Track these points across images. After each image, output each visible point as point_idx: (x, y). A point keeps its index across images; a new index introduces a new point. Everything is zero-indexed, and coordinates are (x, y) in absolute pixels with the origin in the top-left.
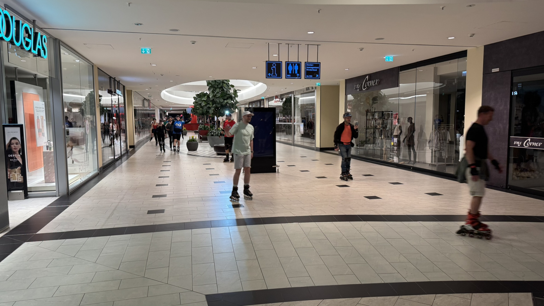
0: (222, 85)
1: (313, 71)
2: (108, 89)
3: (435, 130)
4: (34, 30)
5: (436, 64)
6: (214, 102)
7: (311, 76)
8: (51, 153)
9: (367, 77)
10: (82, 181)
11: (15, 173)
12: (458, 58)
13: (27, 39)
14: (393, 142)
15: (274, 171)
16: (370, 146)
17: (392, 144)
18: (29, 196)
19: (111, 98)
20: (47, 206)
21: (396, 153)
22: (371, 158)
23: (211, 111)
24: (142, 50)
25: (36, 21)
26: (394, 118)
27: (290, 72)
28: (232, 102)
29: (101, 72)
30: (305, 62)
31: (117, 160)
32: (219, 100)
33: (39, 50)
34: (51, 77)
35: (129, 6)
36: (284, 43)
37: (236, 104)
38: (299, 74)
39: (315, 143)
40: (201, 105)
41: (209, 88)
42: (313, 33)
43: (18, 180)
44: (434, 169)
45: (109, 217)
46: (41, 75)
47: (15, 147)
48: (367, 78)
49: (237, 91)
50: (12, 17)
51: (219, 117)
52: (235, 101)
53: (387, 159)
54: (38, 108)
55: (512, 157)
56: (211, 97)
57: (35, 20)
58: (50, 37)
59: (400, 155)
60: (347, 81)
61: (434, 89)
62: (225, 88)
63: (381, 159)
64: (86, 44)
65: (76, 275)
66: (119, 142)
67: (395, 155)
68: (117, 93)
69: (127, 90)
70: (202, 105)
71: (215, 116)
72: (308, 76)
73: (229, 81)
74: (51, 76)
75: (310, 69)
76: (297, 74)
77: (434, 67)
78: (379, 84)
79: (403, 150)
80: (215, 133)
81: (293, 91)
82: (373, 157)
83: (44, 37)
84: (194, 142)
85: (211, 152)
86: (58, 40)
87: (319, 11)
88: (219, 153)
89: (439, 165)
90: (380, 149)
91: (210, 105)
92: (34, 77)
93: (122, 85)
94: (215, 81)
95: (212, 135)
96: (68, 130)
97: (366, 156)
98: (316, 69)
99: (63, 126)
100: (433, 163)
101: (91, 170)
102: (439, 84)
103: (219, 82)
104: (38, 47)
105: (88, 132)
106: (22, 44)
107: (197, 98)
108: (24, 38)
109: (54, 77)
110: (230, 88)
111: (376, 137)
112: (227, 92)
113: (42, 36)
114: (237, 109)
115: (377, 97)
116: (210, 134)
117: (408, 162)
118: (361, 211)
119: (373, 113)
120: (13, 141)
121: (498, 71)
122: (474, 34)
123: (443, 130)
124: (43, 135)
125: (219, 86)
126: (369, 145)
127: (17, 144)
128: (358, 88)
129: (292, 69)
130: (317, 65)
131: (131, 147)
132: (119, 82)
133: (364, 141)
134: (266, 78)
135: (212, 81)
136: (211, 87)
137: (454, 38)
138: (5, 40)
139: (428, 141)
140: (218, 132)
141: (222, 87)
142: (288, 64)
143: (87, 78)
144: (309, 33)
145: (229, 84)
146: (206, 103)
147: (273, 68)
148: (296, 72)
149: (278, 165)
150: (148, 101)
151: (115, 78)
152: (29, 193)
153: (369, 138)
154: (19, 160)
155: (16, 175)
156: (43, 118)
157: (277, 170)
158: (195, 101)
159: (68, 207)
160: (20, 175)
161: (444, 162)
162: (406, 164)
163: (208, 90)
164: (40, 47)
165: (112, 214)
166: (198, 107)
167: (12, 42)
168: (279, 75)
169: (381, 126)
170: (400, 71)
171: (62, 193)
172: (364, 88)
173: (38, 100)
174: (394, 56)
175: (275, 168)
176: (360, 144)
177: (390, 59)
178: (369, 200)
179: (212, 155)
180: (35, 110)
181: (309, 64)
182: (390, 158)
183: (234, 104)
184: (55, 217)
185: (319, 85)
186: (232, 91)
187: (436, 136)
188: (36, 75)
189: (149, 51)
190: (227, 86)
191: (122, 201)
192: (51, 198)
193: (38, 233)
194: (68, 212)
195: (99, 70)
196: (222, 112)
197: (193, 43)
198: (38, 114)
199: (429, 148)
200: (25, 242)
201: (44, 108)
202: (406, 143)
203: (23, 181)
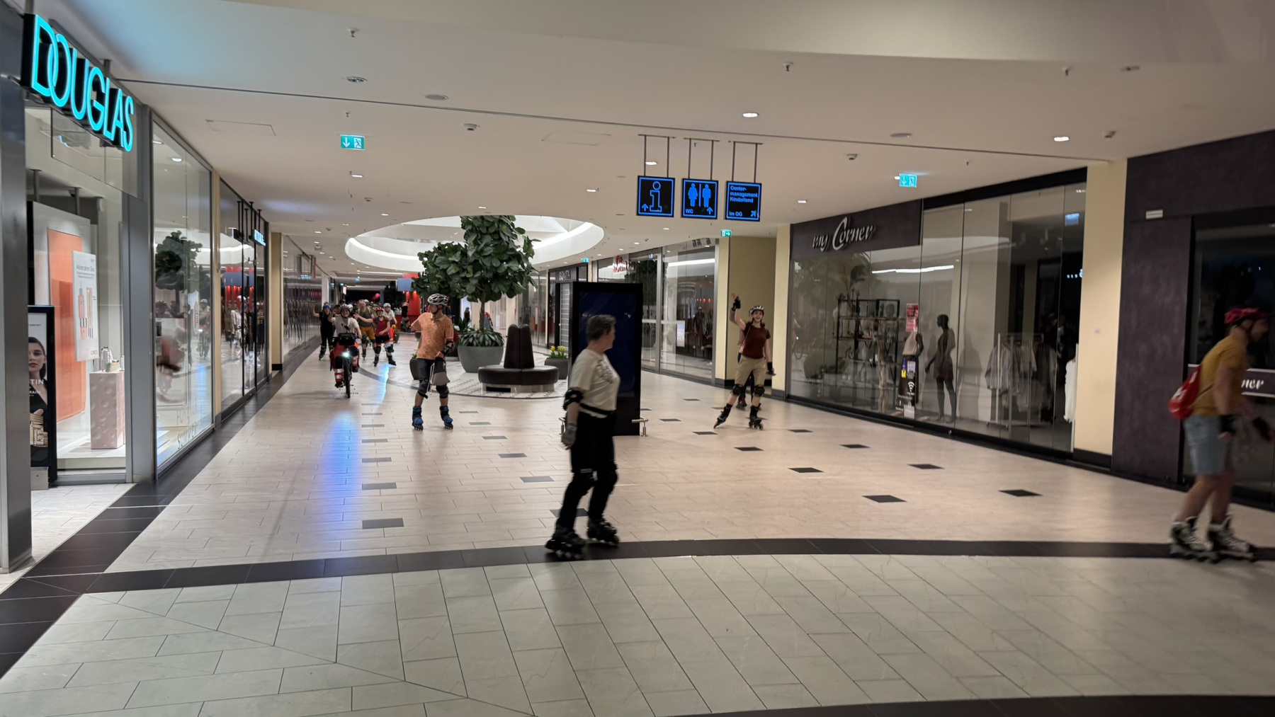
0: (498, 227)
1: (744, 203)
2: (234, 230)
3: (1000, 346)
4: (110, 83)
5: (1008, 196)
6: (476, 266)
7: (740, 214)
8: (114, 376)
9: (845, 221)
10: (181, 448)
12: (1065, 185)
13: (97, 105)
15: (634, 430)
16: (847, 379)
17: (904, 375)
18: (59, 480)
20: (113, 505)
21: (911, 396)
22: (850, 405)
23: (470, 288)
24: (343, 140)
25: (111, 63)
27: (693, 204)
28: (520, 266)
29: (226, 188)
30: (728, 182)
32: (491, 263)
33: (118, 130)
35: (353, 36)
36: (680, 136)
37: (528, 273)
38: (714, 210)
39: (713, 369)
40: (446, 274)
41: (466, 234)
42: (755, 115)
43: (36, 440)
44: (995, 434)
45: (272, 535)
46: (87, 190)
47: (32, 360)
48: (843, 224)
49: (533, 243)
52: (525, 265)
53: (888, 409)
54: (82, 268)
56: (470, 254)
57: (109, 60)
59: (918, 400)
60: (796, 229)
62: (504, 234)
63: (872, 409)
64: (212, 121)
65: (236, 674)
67: (908, 401)
68: (256, 238)
69: (273, 234)
70: (449, 274)
71: (478, 299)
72: (732, 214)
73: (514, 219)
75: (737, 197)
76: (707, 208)
77: (1001, 204)
78: (873, 238)
79: (922, 390)
80: (478, 338)
81: (662, 248)
82: (853, 405)
83: (129, 100)
85: (469, 384)
86: (148, 110)
87: (787, 67)
88: (490, 385)
89: (1012, 426)
90: (869, 385)
91: (467, 272)
92: (70, 195)
93: (262, 218)
94: (482, 217)
95: (470, 344)
97: (836, 401)
98: (750, 198)
100: (997, 421)
101: (199, 422)
103: (491, 220)
104: (116, 123)
106: (86, 117)
107: (437, 257)
110: (516, 236)
111: (859, 357)
112: (508, 243)
113: (124, 99)
115: (863, 266)
116: (465, 341)
117: (937, 418)
118: (869, 531)
119: (855, 303)
121: (1160, 216)
122: (1114, 133)
123: (1019, 345)
124: (91, 333)
125: (492, 230)
126: (843, 377)
128: (822, 245)
129: (698, 197)
130: (754, 189)
131: (277, 367)
132: (256, 214)
133: (831, 368)
134: (638, 214)
135: (475, 218)
136: (471, 231)
137: (1067, 139)
138: (54, 104)
139: (985, 370)
141: (497, 232)
142: (687, 185)
143: (197, 202)
144: (745, 115)
145: (513, 225)
146: (458, 269)
147: (653, 193)
148: (706, 204)
149: (646, 418)
151: (252, 203)
152: (59, 473)
153: (844, 359)
154: (39, 392)
155: (32, 429)
156: (91, 293)
157: (641, 430)
159: (164, 508)
160: (39, 429)
161: (1025, 419)
162: (933, 421)
163: (464, 237)
164: (121, 125)
165: (277, 527)
166: (439, 276)
168: (667, 210)
169: (873, 334)
170: (925, 210)
171: (140, 475)
172: (836, 245)
173: (80, 250)
174: (919, 174)
175: (638, 424)
176: (821, 373)
177: (910, 182)
178: (876, 503)
179: (475, 391)
180: (75, 273)
181: (735, 186)
182: (897, 408)
183: (524, 272)
184: (137, 535)
185: (729, 234)
186: (519, 243)
187: (1004, 360)
188: (76, 189)
189: (360, 144)
190: (509, 230)
191: (291, 498)
192: (113, 486)
193: (108, 571)
194: (167, 521)
195: (223, 184)
196: (496, 291)
197: (470, 129)
198: (81, 282)
199: (985, 386)
200: (82, 593)
201: (95, 270)
202: (935, 374)
203: (48, 445)
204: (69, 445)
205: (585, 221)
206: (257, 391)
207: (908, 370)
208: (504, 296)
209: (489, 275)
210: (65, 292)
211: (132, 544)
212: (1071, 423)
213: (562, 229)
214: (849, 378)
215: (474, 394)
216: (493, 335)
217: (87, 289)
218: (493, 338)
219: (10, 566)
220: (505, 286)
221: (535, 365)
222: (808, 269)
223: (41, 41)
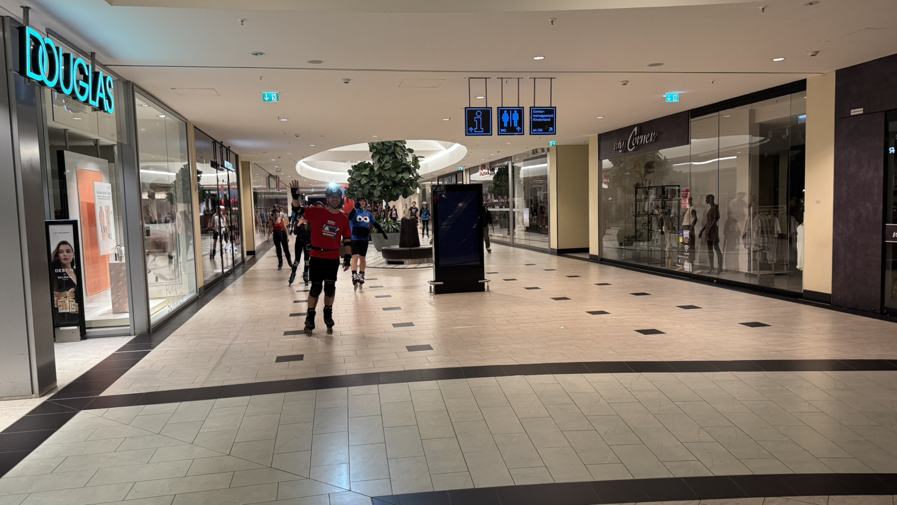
0: (394, 149)
1: (543, 122)
2: (211, 162)
3: (753, 216)
4: (93, 68)
5: (753, 104)
6: (380, 177)
7: (541, 130)
8: (121, 265)
9: (636, 129)
10: (170, 310)
11: (65, 299)
12: (791, 93)
13: (82, 83)
14: (683, 237)
15: (481, 288)
16: (644, 245)
17: (681, 240)
18: (88, 335)
19: (216, 175)
20: (119, 350)
21: (687, 255)
22: (646, 264)
23: (377, 193)
24: (264, 96)
25: (96, 54)
26: (683, 197)
27: (506, 125)
28: (411, 176)
29: (200, 133)
30: (531, 107)
31: (227, 275)
32: (390, 175)
33: (101, 100)
34: (121, 143)
35: (242, 24)
36: (494, 77)
37: (416, 180)
38: (521, 128)
39: (549, 242)
40: (360, 184)
41: (372, 155)
42: (542, 58)
43: (71, 309)
44: (754, 282)
45: (215, 368)
46: (105, 141)
47: (65, 256)
48: (635, 131)
49: (419, 159)
50: (57, 49)
52: (415, 175)
53: (674, 266)
54: (101, 193)
55: (890, 260)
56: (376, 169)
57: (94, 53)
58: (119, 79)
59: (694, 259)
60: (602, 137)
61: (749, 147)
63: (662, 266)
64: (175, 89)
65: (161, 463)
66: (231, 245)
67: (686, 259)
68: (226, 166)
69: (242, 162)
70: (362, 184)
71: (384, 200)
72: (534, 130)
73: (405, 143)
74: (120, 141)
75: (538, 118)
76: (516, 127)
77: (750, 110)
78: (655, 141)
79: (699, 251)
81: (511, 156)
82: (648, 264)
83: (109, 79)
86: (131, 84)
87: (552, 22)
88: (390, 260)
89: (761, 275)
90: (660, 249)
91: (374, 182)
92: (94, 144)
93: (232, 151)
94: (383, 143)
96: (149, 227)
97: (636, 262)
98: (548, 118)
99: (141, 221)
100: (752, 272)
101: (186, 292)
102: (758, 139)
103: (389, 145)
104: (99, 95)
105: (181, 230)
106: (73, 92)
107: (354, 172)
108: (78, 82)
109: (125, 142)
110: (407, 154)
111: (652, 229)
112: (402, 160)
113: (105, 78)
114: (418, 188)
115: (653, 162)
117: (708, 271)
118: (630, 355)
119: (647, 189)
120: (62, 247)
121: (862, 112)
122: (817, 52)
123: (767, 215)
124: (110, 236)
125: (390, 152)
126: (641, 243)
127: (68, 251)
128: (620, 148)
129: (509, 120)
130: (551, 111)
131: (249, 253)
132: (228, 149)
133: (633, 237)
134: (466, 135)
135: (378, 144)
136: (375, 153)
137: (783, 59)
138: (47, 86)
139: (742, 234)
140: (388, 226)
141: (393, 153)
142: (501, 111)
143: (177, 144)
144: (535, 58)
145: (404, 147)
146: (368, 180)
147: (476, 119)
148: (516, 124)
149: (488, 279)
150: (276, 178)
151: (222, 142)
152: (87, 331)
153: (641, 231)
154: (71, 277)
155: (67, 302)
156: (108, 209)
157: (486, 288)
158: (350, 176)
159: (149, 352)
160: (73, 301)
161: (771, 269)
162: (705, 273)
163: (372, 157)
164: (103, 96)
165: (219, 363)
166: (356, 186)
167: (58, 88)
168: (487, 131)
169: (660, 210)
170: (691, 118)
171: (139, 331)
172: (630, 148)
173: (102, 182)
174: (681, 92)
175: (483, 284)
176: (625, 241)
177: (674, 98)
178: (643, 335)
179: (380, 264)
180: (97, 197)
181: (536, 110)
182: (677, 265)
183: (413, 179)
184: (129, 369)
185: (555, 144)
186: (409, 159)
187: (756, 225)
188: (97, 140)
189: (276, 98)
190: (402, 151)
191: (234, 342)
192: (123, 337)
193: (100, 395)
194: (149, 360)
195: (197, 130)
196: (395, 194)
197: (346, 83)
198: (101, 202)
199: (743, 246)
200: (81, 410)
201: (111, 194)
202: (705, 240)
203: (79, 311)
204: (99, 311)
205: (454, 141)
206: (234, 270)
207: (684, 237)
208: (401, 197)
209: (389, 183)
210: (90, 212)
211: (122, 377)
213: (442, 148)
214: (645, 244)
215: (379, 266)
216: (394, 225)
217: (106, 206)
218: (394, 227)
219: (40, 393)
220: (401, 190)
221: (421, 244)
222: (619, 166)
223: (33, 43)
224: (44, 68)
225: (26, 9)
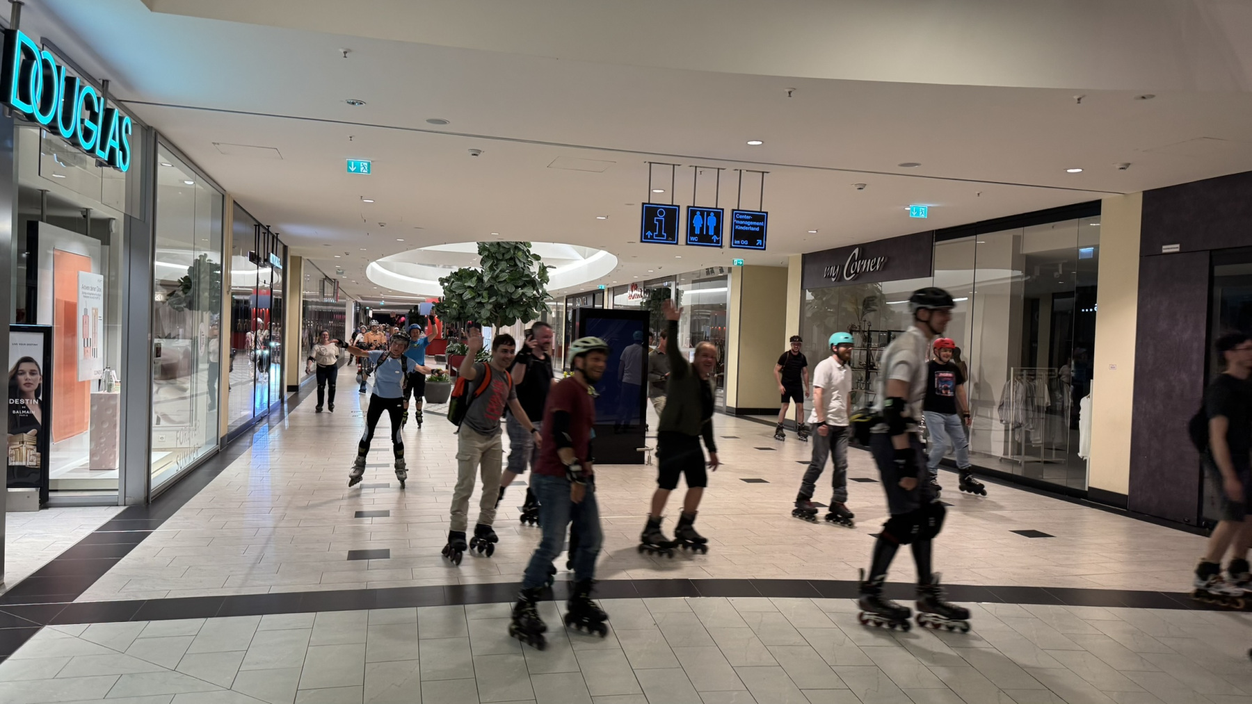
0: (514, 254)
1: (749, 231)
2: (250, 253)
3: (1014, 380)
4: (105, 103)
5: (1025, 228)
6: (492, 291)
7: (746, 242)
8: (111, 397)
9: (856, 251)
10: (179, 469)
11: (21, 445)
12: (1080, 217)
13: (88, 124)
15: (638, 459)
18: (51, 501)
19: (256, 272)
20: (98, 530)
23: (485, 313)
24: (349, 164)
25: (109, 83)
27: (697, 231)
28: (535, 292)
29: (240, 210)
30: (733, 210)
31: (259, 420)
32: (506, 289)
33: (112, 151)
34: (131, 217)
35: (345, 57)
36: (686, 163)
37: (542, 299)
38: (719, 238)
39: (724, 397)
40: (462, 298)
41: (482, 260)
42: (760, 143)
43: (28, 460)
45: (254, 564)
46: (99, 211)
47: (26, 380)
48: (855, 254)
49: (548, 269)
50: (59, 68)
51: (501, 326)
52: (540, 291)
54: (87, 288)
56: (486, 279)
57: (107, 81)
58: (137, 121)
60: (808, 259)
61: (1011, 284)
62: (520, 261)
64: (218, 144)
68: (271, 262)
69: (292, 257)
70: (465, 299)
71: (493, 325)
72: (736, 242)
73: (530, 246)
74: (129, 214)
75: (743, 225)
76: (712, 236)
77: (1014, 236)
78: (884, 269)
81: (676, 276)
83: (127, 120)
84: (441, 384)
86: (153, 132)
87: (790, 93)
89: (1026, 462)
91: (483, 297)
92: (82, 216)
93: (280, 241)
94: (498, 244)
96: (160, 344)
98: (756, 226)
99: (149, 335)
100: (1009, 457)
101: (200, 444)
102: (1019, 273)
103: (507, 247)
104: (110, 142)
106: (75, 135)
107: (453, 282)
108: (82, 121)
109: (136, 215)
110: (532, 262)
111: (871, 388)
112: (524, 270)
115: (875, 297)
119: (866, 334)
120: (24, 366)
121: (1178, 250)
122: (1128, 165)
123: (1033, 380)
124: (95, 353)
125: (507, 256)
127: (32, 373)
128: (833, 275)
129: (703, 225)
130: (760, 217)
131: (291, 388)
132: (275, 237)
134: (642, 241)
135: (492, 244)
136: (487, 257)
137: (1081, 170)
138: (38, 122)
139: (997, 404)
141: (513, 259)
142: (692, 212)
143: (208, 225)
144: (750, 143)
145: (529, 251)
146: (474, 294)
147: (657, 220)
148: (711, 232)
150: (334, 282)
151: (268, 226)
152: (51, 495)
154: (33, 412)
155: (24, 449)
156: (96, 313)
157: (646, 459)
158: (447, 287)
159: (150, 533)
160: (32, 449)
161: (1038, 455)
163: (481, 263)
164: (116, 145)
165: (260, 556)
166: (454, 301)
167: (53, 128)
168: (670, 235)
170: (936, 241)
171: (132, 499)
172: (847, 277)
173: (89, 271)
174: (931, 205)
175: (643, 453)
177: (921, 213)
180: (81, 293)
181: (741, 214)
183: (539, 298)
184: (119, 560)
185: (741, 263)
186: (534, 269)
187: (1017, 393)
188: (88, 210)
189: (366, 168)
190: (525, 257)
191: (282, 524)
192: (104, 508)
193: (78, 600)
194: (151, 547)
195: (237, 207)
196: (511, 316)
197: (475, 155)
198: (86, 302)
199: (999, 422)
200: (44, 624)
201: (102, 290)
203: (41, 465)
204: (69, 465)
206: (269, 413)
208: (518, 321)
209: (504, 301)
210: (69, 313)
211: (109, 571)
212: (1086, 460)
213: (579, 256)
217: (93, 309)
220: (519, 311)
222: (821, 299)
223: (23, 57)
224: (36, 94)
225: (16, 4)
